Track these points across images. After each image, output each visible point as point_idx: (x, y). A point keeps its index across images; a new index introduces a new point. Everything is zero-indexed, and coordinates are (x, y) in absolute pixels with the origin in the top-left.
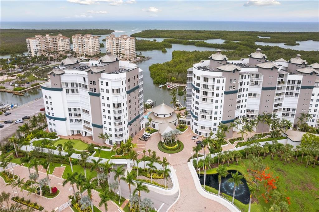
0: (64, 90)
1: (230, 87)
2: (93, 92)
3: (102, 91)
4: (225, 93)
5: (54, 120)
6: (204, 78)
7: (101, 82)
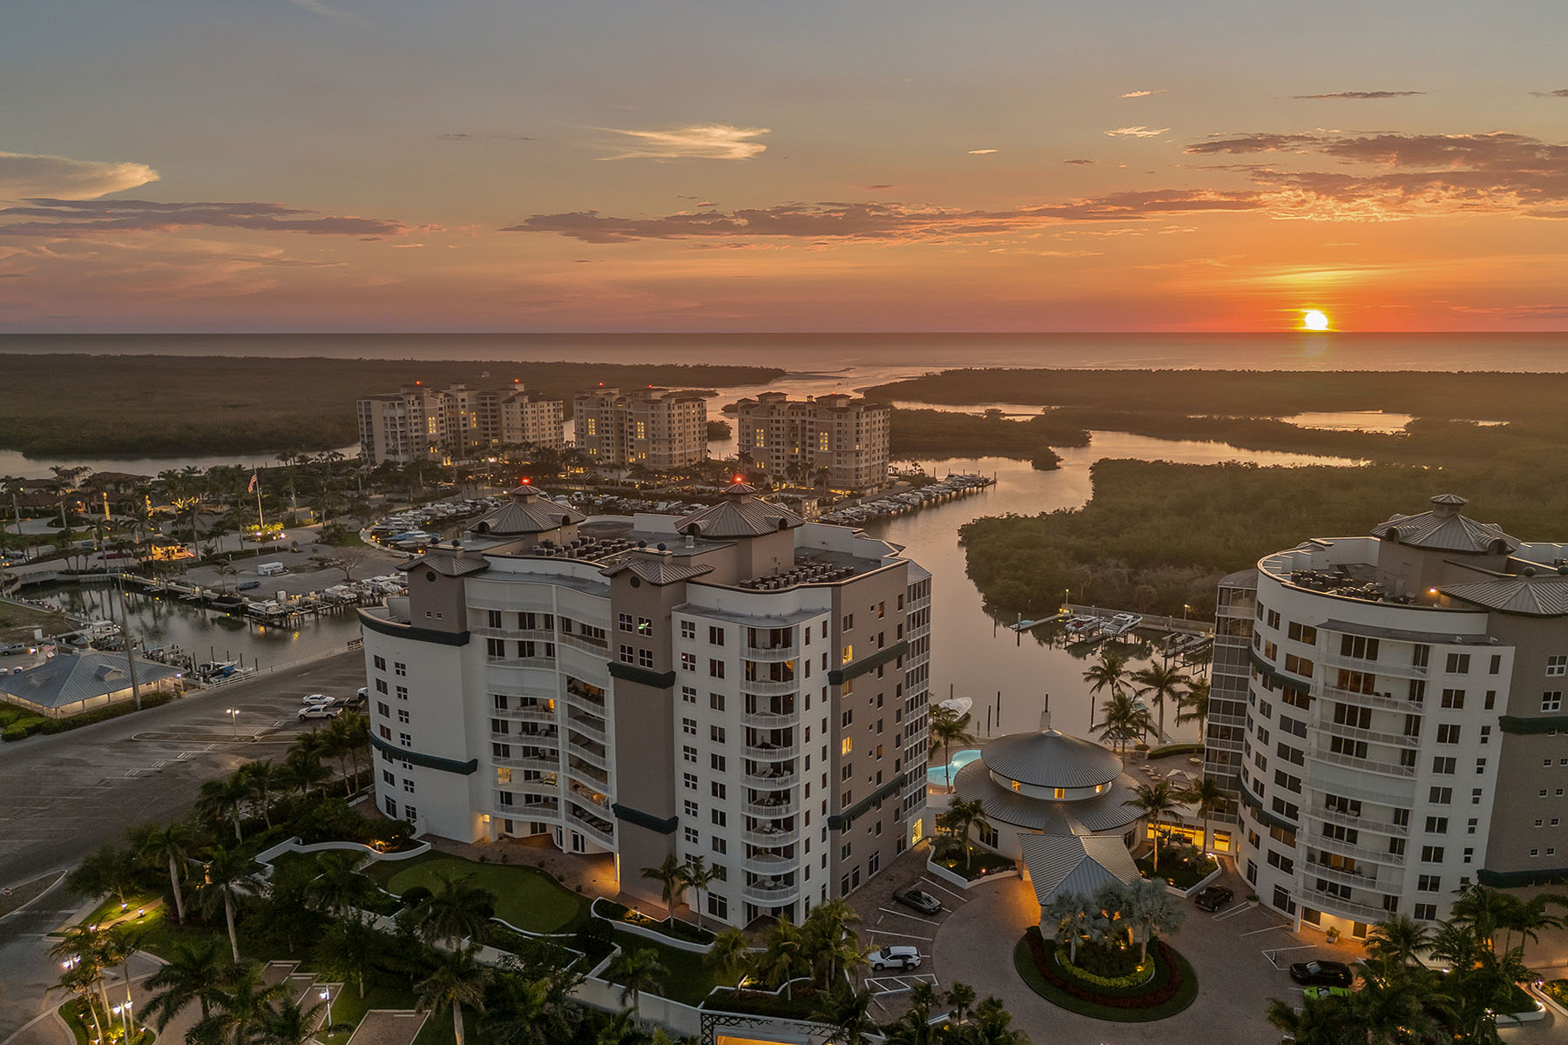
0: (479, 642)
1: (1547, 696)
2: (636, 664)
3: (685, 667)
4: (1510, 725)
5: (408, 764)
6: (1347, 640)
7: (684, 623)
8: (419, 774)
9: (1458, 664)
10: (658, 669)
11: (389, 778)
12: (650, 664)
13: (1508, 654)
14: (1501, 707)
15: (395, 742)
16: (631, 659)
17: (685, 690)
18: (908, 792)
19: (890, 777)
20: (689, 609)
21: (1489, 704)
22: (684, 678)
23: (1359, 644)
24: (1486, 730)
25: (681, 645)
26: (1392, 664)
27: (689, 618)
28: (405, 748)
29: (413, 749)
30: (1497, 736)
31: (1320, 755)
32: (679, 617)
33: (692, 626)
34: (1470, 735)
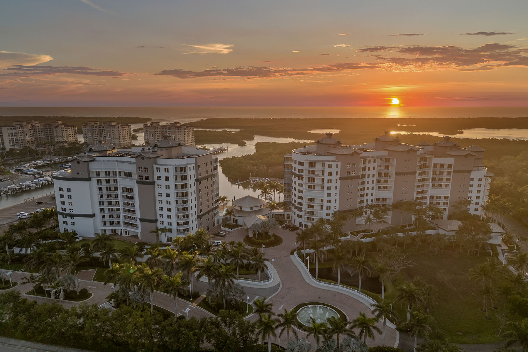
1: (347, 172)
2: (144, 180)
3: (158, 179)
4: (341, 178)
5: (72, 217)
6: (310, 163)
7: (157, 168)
8: (76, 220)
9: (330, 166)
10: (151, 180)
11: (65, 223)
12: (148, 179)
13: (339, 163)
14: (339, 175)
15: (68, 212)
16: (142, 179)
17: (158, 185)
18: (215, 212)
19: (211, 207)
20: (158, 165)
21: (337, 175)
22: (158, 182)
23: (312, 164)
24: (336, 180)
25: (156, 174)
26: (318, 167)
27: (158, 166)
28: (71, 213)
29: (74, 213)
30: (339, 181)
31: (306, 190)
32: (155, 167)
33: (159, 168)
34: (333, 181)
